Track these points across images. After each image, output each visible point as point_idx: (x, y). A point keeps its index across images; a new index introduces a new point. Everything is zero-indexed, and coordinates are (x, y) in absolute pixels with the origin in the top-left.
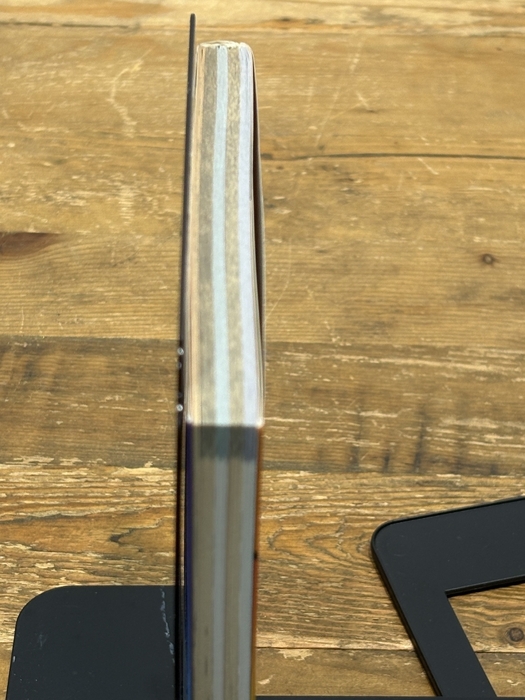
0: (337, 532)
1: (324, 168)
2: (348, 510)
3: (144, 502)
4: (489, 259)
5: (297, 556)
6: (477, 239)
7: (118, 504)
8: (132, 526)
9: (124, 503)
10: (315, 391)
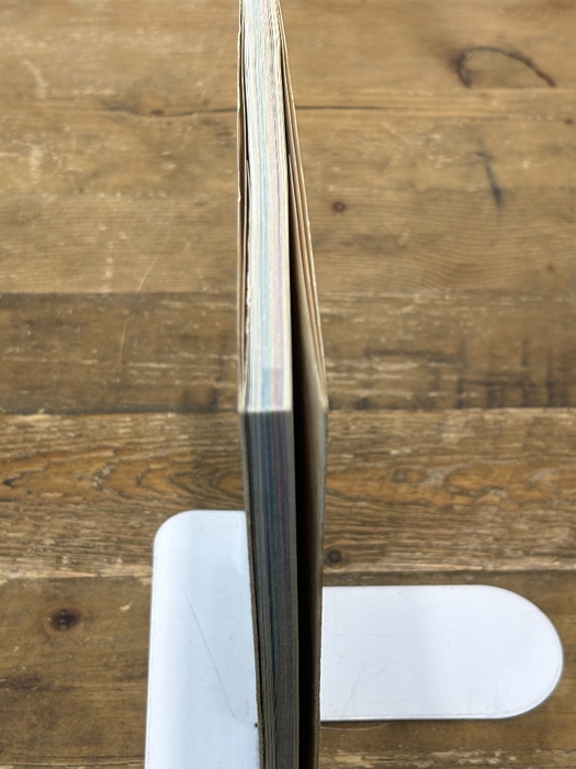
0: (195, 468)
1: (207, 122)
2: (206, 448)
3: (34, 447)
4: (340, 206)
5: (160, 492)
6: (332, 188)
7: (13, 450)
8: (24, 470)
9: (18, 449)
10: (186, 337)
